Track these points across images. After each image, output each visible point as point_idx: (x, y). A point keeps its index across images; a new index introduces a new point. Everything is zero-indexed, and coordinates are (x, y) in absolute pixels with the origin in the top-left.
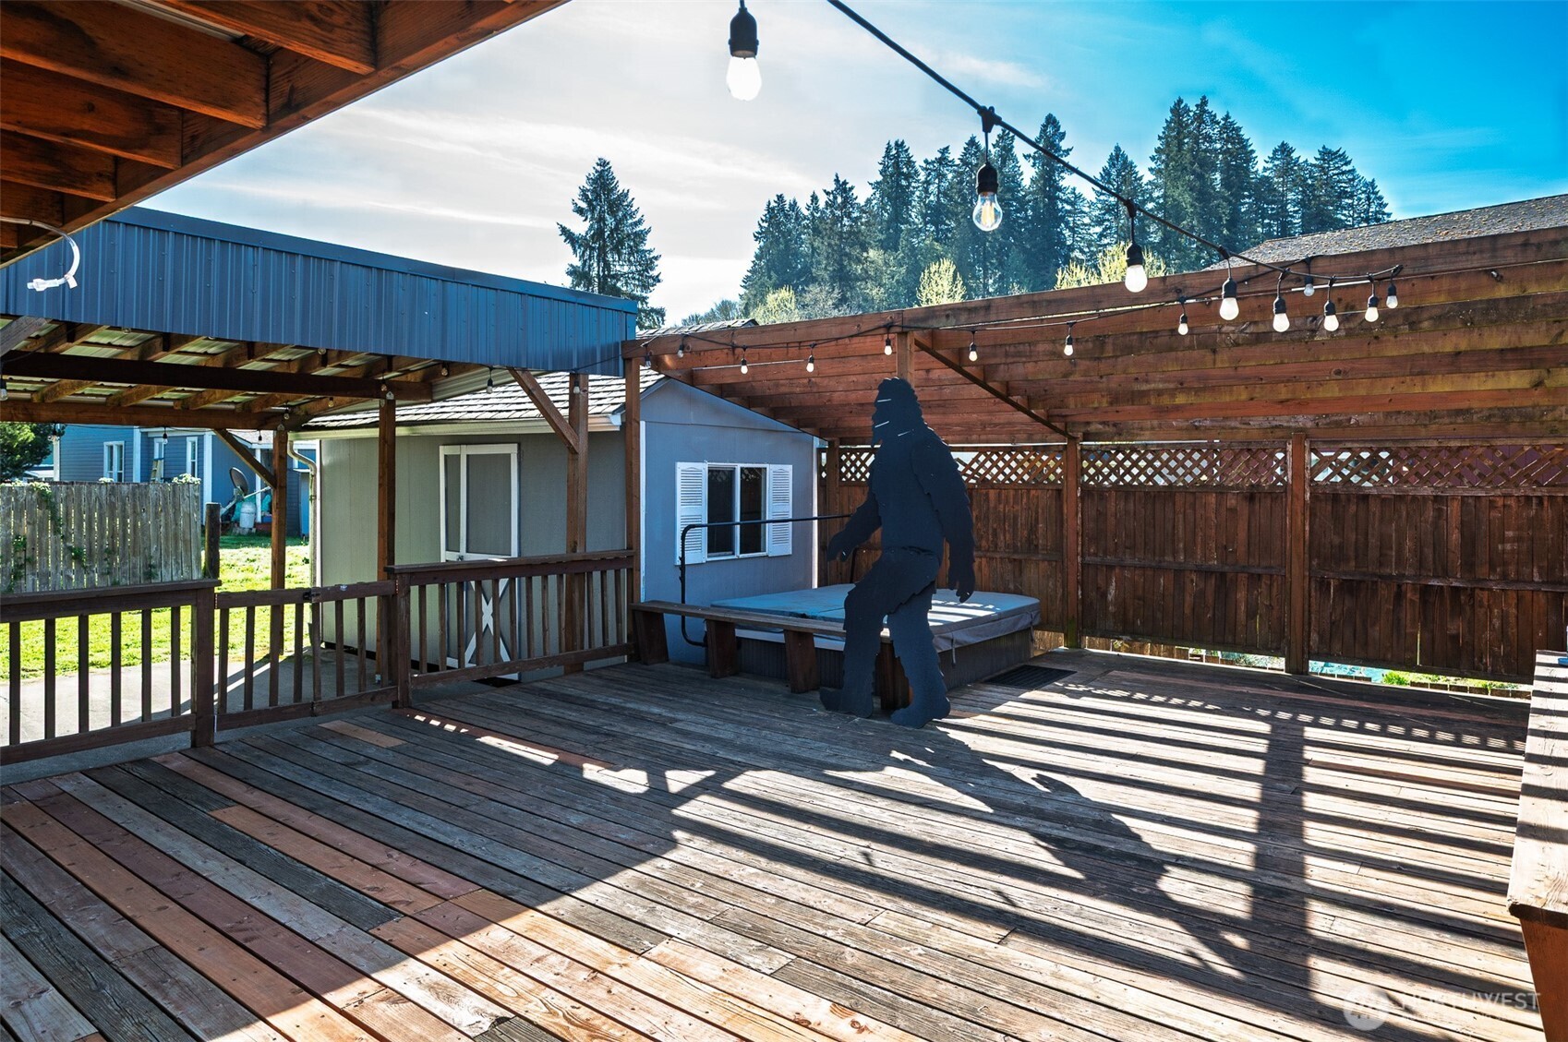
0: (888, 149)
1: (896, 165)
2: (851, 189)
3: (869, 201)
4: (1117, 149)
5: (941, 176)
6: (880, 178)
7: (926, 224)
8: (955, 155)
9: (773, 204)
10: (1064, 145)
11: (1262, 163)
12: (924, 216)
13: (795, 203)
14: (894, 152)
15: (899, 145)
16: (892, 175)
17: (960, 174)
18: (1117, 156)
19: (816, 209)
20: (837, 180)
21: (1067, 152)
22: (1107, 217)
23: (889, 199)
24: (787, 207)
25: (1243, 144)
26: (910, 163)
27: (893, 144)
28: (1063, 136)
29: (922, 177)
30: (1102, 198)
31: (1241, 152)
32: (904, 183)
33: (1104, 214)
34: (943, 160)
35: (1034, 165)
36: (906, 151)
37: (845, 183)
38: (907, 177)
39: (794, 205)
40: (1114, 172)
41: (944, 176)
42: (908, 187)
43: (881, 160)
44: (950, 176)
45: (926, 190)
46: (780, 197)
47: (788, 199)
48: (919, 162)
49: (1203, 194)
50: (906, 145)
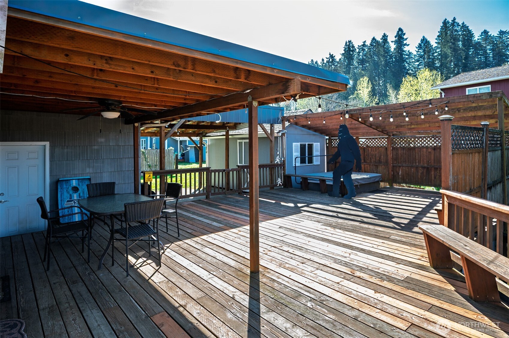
0: (346, 43)
1: (349, 48)
2: (334, 56)
3: (340, 59)
4: (424, 37)
5: (363, 50)
6: (344, 52)
7: (359, 65)
8: (368, 43)
9: (310, 63)
10: (405, 37)
11: (477, 37)
12: (358, 63)
13: (317, 61)
14: (348, 44)
15: (350, 42)
16: (347, 51)
17: (369, 49)
18: (424, 39)
19: (324, 63)
20: (330, 54)
21: (406, 39)
22: (420, 59)
23: (347, 58)
24: (314, 63)
25: (470, 31)
26: (353, 47)
27: (348, 41)
28: (404, 34)
29: (357, 50)
30: (418, 53)
31: (469, 34)
32: (351, 53)
33: (419, 58)
34: (364, 45)
35: (395, 44)
36: (352, 43)
37: (332, 55)
38: (353, 51)
39: (316, 63)
40: (423, 45)
41: (365, 50)
42: (353, 54)
43: (344, 46)
44: (366, 50)
45: (359, 55)
46: (312, 60)
47: (315, 61)
48: (356, 46)
49: (455, 50)
50: (352, 41)
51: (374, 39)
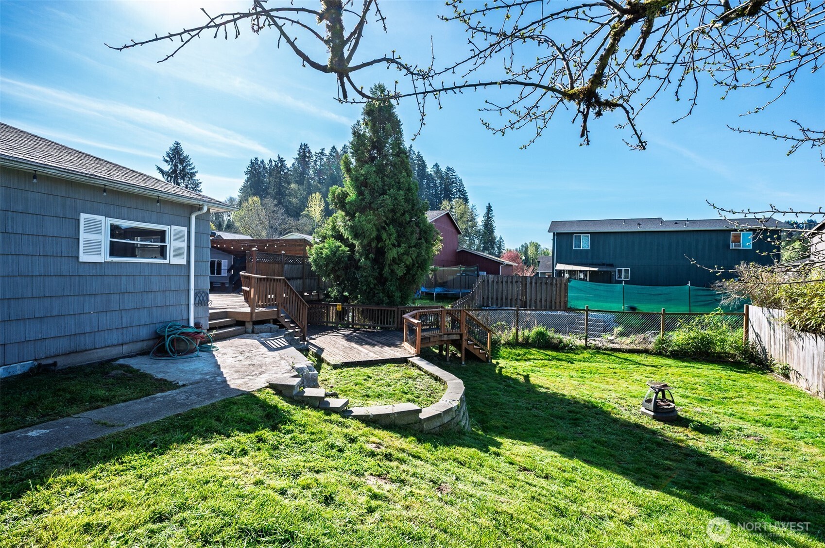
0: (301, 146)
1: (304, 152)
2: (284, 161)
3: (293, 164)
5: (321, 159)
6: (298, 157)
7: (315, 176)
8: (327, 152)
9: (253, 161)
11: (430, 170)
12: (315, 173)
13: (263, 161)
14: (303, 147)
15: (305, 145)
16: (302, 156)
17: (328, 159)
19: (271, 165)
20: (279, 157)
23: (301, 165)
24: (259, 163)
25: (424, 162)
26: (309, 152)
27: (303, 144)
29: (314, 158)
31: (423, 166)
32: (307, 160)
34: (322, 153)
36: (308, 147)
37: (282, 158)
38: (309, 157)
39: (262, 162)
41: (322, 159)
42: (309, 161)
43: (298, 149)
44: (325, 160)
45: (315, 163)
46: (256, 159)
47: (260, 160)
48: (313, 153)
50: (308, 145)
51: (334, 148)
